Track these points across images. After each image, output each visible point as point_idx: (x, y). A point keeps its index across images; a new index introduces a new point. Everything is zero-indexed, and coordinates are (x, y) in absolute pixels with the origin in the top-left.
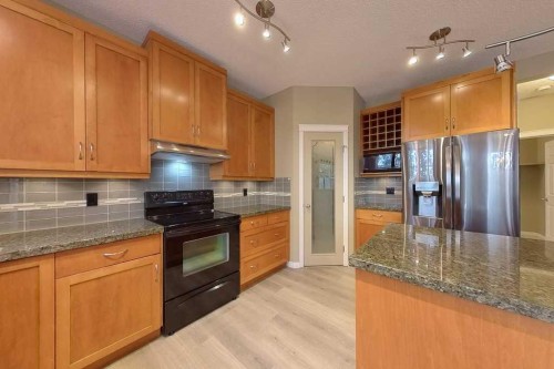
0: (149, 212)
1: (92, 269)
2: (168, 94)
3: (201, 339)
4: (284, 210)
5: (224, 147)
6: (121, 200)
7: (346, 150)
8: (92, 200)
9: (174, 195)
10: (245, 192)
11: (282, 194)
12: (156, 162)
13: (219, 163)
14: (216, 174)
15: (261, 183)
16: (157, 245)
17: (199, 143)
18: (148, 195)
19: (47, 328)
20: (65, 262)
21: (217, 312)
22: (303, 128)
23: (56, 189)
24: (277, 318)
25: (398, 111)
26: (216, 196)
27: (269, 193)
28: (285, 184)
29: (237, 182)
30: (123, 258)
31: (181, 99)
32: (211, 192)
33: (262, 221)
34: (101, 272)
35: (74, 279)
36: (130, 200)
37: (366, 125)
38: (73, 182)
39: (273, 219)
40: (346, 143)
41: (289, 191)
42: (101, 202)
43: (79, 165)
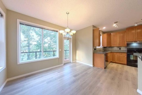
0: (128, 51)
8: (120, 49)
34: (119, 55)
35: (117, 55)
36: (125, 49)
38: (118, 47)
43: (118, 45)
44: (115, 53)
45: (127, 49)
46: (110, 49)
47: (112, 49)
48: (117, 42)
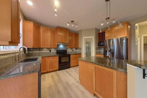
0: (57, 53)
1: (51, 59)
2: (60, 34)
3: (63, 72)
4: (80, 54)
5: (68, 42)
6: (54, 51)
7: (93, 42)
8: (50, 51)
9: (60, 51)
10: (73, 50)
11: (80, 51)
12: (58, 45)
13: (67, 45)
14: (67, 47)
15: (77, 48)
16: (58, 57)
17: (64, 42)
18: (57, 51)
19: (47, 65)
20: (48, 58)
21: (66, 69)
22: (84, 38)
23: (46, 50)
24: (75, 71)
25: (104, 33)
26: (67, 51)
27: (78, 51)
28: (81, 49)
29: (72, 49)
30: (54, 58)
31: (62, 34)
32: (66, 50)
33: (75, 56)
34: (51, 60)
35: (49, 60)
37: (99, 36)
38: (48, 49)
39: (77, 55)
40: (93, 40)
41: (81, 50)
42: (51, 51)
43: (49, 47)
44: (47, 58)
45: (56, 51)
46: (38, 52)
47: (40, 52)
48: (48, 42)
